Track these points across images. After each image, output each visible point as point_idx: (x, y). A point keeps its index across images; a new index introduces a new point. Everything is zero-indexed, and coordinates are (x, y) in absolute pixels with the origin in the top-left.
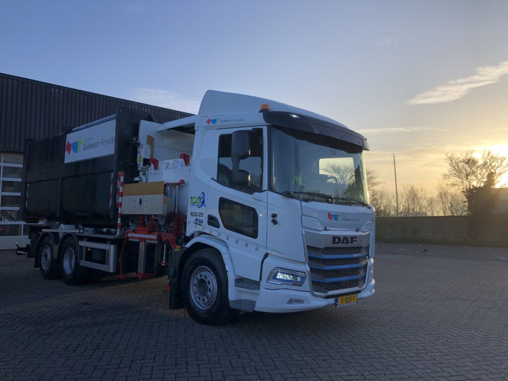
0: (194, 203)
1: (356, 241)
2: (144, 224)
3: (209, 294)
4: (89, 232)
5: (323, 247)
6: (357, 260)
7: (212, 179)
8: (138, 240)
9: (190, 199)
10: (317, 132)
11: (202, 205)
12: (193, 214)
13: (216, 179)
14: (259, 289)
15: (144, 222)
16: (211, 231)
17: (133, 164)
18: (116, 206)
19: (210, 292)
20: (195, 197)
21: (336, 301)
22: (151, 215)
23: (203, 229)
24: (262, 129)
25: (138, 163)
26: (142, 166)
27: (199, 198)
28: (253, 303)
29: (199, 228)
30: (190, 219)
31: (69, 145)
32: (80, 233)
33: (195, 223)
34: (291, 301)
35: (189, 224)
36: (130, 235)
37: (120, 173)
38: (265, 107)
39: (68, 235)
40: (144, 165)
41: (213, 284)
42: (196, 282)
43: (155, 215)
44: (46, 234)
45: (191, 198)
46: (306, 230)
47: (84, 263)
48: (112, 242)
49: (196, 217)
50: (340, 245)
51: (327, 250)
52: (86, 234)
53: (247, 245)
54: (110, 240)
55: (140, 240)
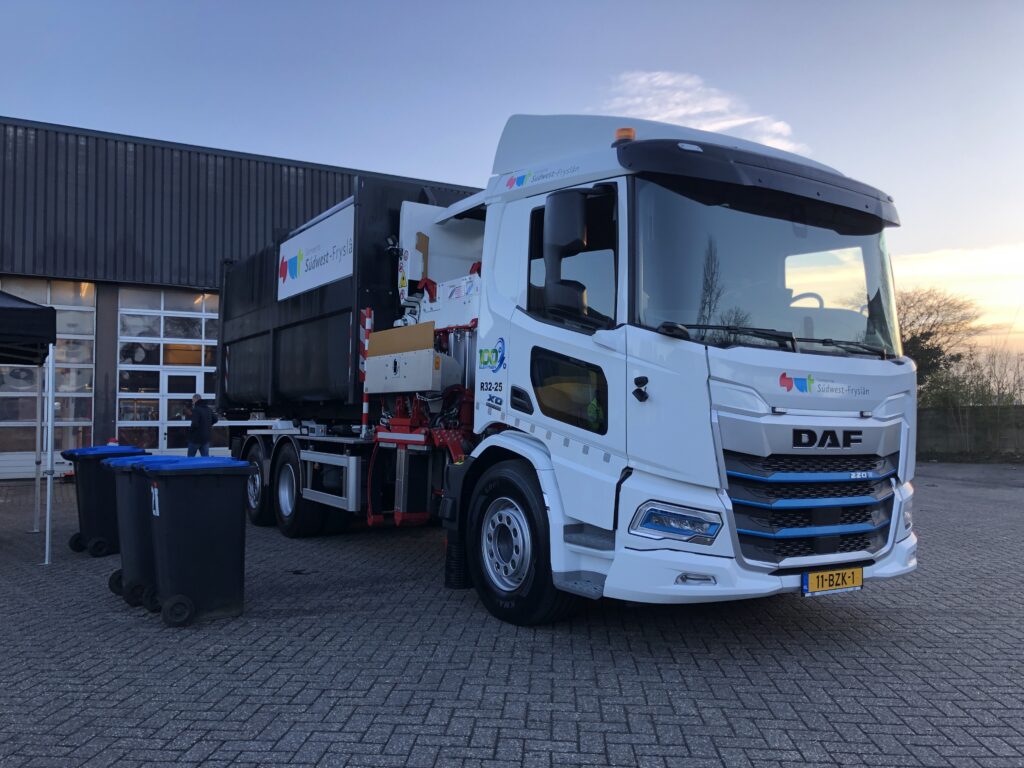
0: (486, 363)
1: (859, 441)
2: (404, 413)
3: (516, 557)
4: (318, 432)
5: (767, 454)
6: (864, 486)
7: (518, 307)
8: (395, 446)
9: (478, 354)
10: (747, 182)
11: (500, 366)
12: (485, 386)
13: (525, 308)
14: (613, 548)
15: (406, 409)
16: (517, 421)
17: (391, 293)
18: (359, 377)
19: (517, 552)
20: (487, 351)
21: (804, 581)
22: (414, 393)
23: (503, 417)
24: (616, 183)
25: (400, 290)
26: (406, 295)
27: (495, 351)
28: (601, 579)
29: (496, 417)
30: (481, 397)
31: (285, 264)
32: (301, 434)
33: (488, 405)
34: (684, 578)
35: (478, 408)
36: (381, 435)
37: (363, 311)
38: (624, 135)
39: (285, 440)
40: (411, 293)
41: (523, 536)
42: (491, 530)
43: (422, 393)
44: (253, 439)
45: (481, 351)
46: (723, 414)
47: (310, 494)
48: (354, 450)
49: (490, 392)
50: (814, 450)
51: (777, 461)
52: (312, 437)
53: (586, 450)
54: (349, 446)
55: (397, 445)
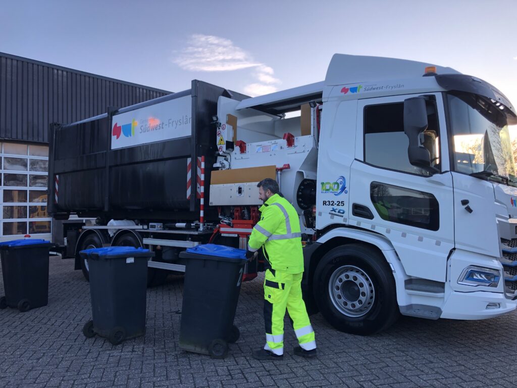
0: (328, 190)
2: (242, 217)
3: (362, 298)
4: (157, 228)
5: (511, 239)
7: (356, 159)
8: (236, 235)
9: (320, 185)
11: (342, 192)
12: (327, 203)
13: (362, 160)
14: (444, 292)
15: (243, 214)
17: (211, 148)
18: (197, 196)
20: (329, 183)
22: (257, 206)
23: (345, 220)
25: (218, 147)
26: (224, 149)
27: (336, 183)
28: (437, 310)
29: (338, 220)
30: (322, 209)
31: (118, 128)
32: (143, 229)
33: (331, 214)
36: (222, 229)
38: (429, 70)
39: (125, 232)
40: (227, 148)
42: (338, 283)
44: (90, 232)
45: (323, 184)
46: (498, 219)
47: (153, 264)
48: (195, 238)
49: (333, 207)
51: (513, 241)
52: (151, 230)
53: (420, 239)
54: (191, 236)
55: (238, 235)
